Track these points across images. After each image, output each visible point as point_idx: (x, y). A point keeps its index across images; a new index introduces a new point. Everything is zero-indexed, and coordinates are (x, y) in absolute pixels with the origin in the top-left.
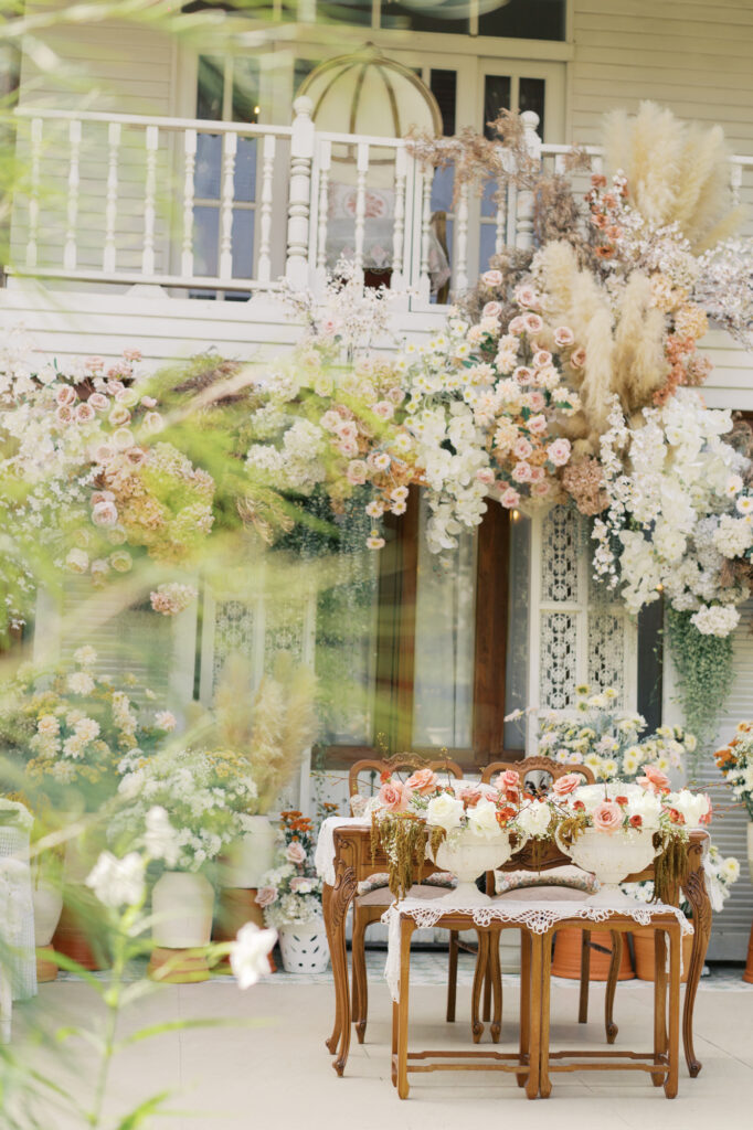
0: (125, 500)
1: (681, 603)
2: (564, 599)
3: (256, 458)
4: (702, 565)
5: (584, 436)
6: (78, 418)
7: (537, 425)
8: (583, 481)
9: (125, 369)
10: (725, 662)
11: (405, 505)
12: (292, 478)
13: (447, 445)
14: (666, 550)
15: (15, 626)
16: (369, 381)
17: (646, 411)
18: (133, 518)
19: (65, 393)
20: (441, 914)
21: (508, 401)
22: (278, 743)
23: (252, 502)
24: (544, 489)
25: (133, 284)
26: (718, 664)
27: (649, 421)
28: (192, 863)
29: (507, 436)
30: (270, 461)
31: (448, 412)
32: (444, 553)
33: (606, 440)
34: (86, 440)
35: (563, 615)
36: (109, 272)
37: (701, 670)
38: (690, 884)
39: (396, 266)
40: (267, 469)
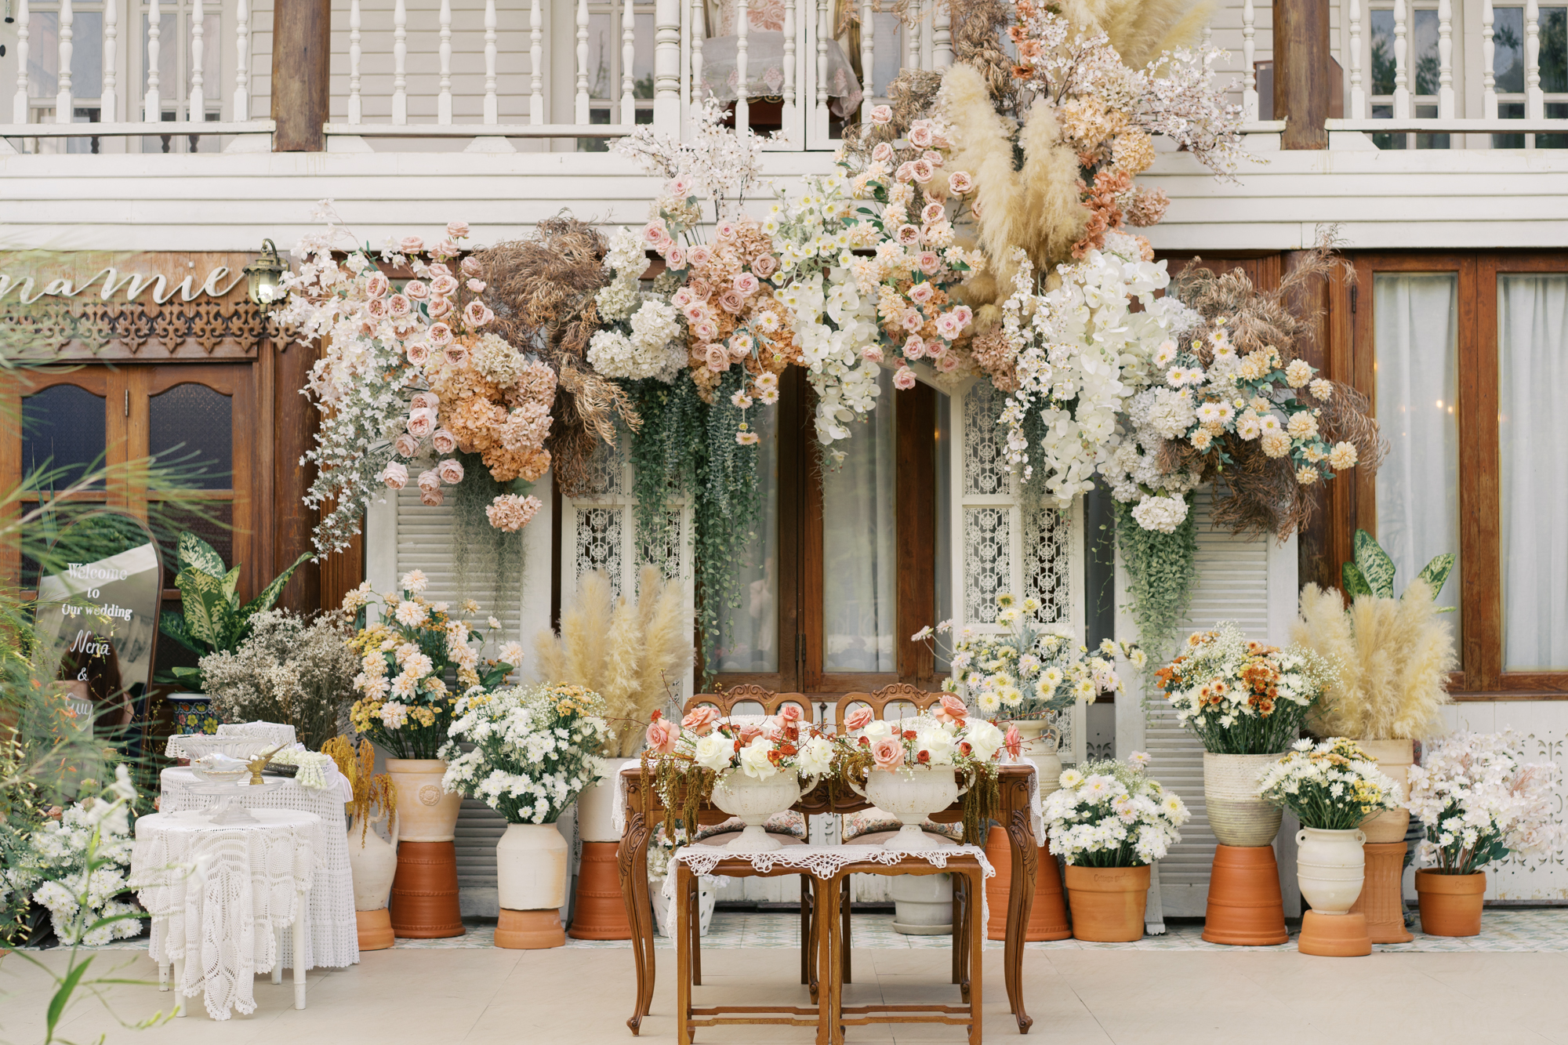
0: (452, 402)
1: (1122, 492)
2: (994, 491)
3: (600, 346)
4: (1143, 446)
5: (991, 300)
6: (391, 312)
7: (921, 295)
8: (993, 353)
9: (448, 249)
10: (1182, 562)
11: (777, 393)
12: (645, 367)
13: (826, 320)
14: (1090, 432)
15: (338, 550)
16: (732, 249)
17: (1061, 269)
18: (460, 423)
19: (375, 282)
20: (718, 860)
21: (890, 264)
22: (637, 674)
23: (590, 400)
24: (951, 364)
25: (474, 136)
26: (1172, 564)
27: (1065, 279)
28: (534, 814)
29: (891, 306)
30: (616, 349)
31: (826, 279)
32: (836, 444)
33: (1011, 304)
34: (401, 336)
35: (993, 511)
36: (444, 125)
37: (1153, 571)
38: (1014, 824)
39: (787, 95)
40: (613, 359)
